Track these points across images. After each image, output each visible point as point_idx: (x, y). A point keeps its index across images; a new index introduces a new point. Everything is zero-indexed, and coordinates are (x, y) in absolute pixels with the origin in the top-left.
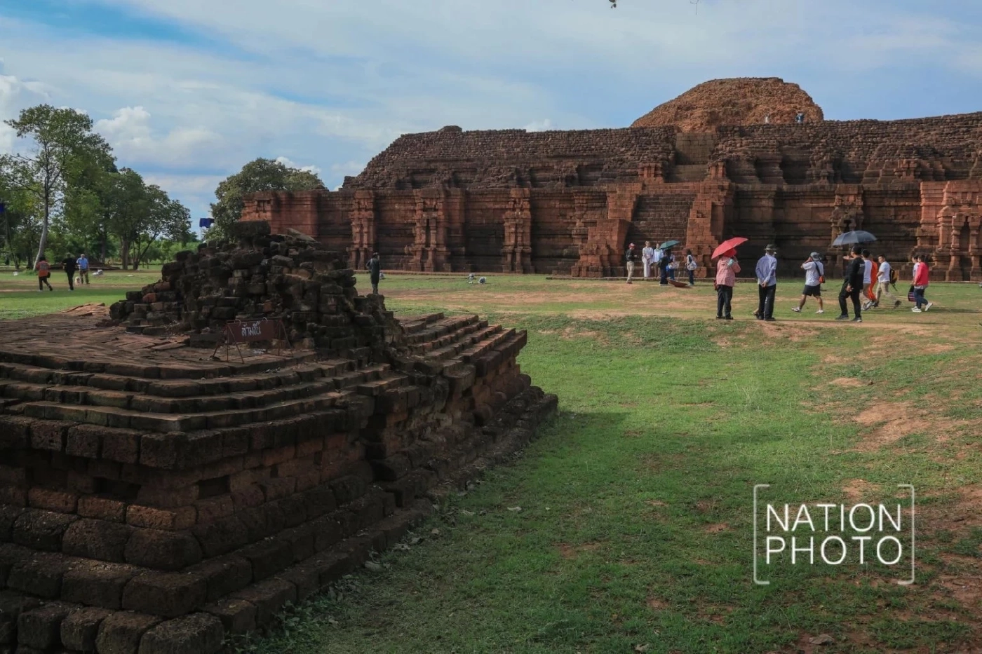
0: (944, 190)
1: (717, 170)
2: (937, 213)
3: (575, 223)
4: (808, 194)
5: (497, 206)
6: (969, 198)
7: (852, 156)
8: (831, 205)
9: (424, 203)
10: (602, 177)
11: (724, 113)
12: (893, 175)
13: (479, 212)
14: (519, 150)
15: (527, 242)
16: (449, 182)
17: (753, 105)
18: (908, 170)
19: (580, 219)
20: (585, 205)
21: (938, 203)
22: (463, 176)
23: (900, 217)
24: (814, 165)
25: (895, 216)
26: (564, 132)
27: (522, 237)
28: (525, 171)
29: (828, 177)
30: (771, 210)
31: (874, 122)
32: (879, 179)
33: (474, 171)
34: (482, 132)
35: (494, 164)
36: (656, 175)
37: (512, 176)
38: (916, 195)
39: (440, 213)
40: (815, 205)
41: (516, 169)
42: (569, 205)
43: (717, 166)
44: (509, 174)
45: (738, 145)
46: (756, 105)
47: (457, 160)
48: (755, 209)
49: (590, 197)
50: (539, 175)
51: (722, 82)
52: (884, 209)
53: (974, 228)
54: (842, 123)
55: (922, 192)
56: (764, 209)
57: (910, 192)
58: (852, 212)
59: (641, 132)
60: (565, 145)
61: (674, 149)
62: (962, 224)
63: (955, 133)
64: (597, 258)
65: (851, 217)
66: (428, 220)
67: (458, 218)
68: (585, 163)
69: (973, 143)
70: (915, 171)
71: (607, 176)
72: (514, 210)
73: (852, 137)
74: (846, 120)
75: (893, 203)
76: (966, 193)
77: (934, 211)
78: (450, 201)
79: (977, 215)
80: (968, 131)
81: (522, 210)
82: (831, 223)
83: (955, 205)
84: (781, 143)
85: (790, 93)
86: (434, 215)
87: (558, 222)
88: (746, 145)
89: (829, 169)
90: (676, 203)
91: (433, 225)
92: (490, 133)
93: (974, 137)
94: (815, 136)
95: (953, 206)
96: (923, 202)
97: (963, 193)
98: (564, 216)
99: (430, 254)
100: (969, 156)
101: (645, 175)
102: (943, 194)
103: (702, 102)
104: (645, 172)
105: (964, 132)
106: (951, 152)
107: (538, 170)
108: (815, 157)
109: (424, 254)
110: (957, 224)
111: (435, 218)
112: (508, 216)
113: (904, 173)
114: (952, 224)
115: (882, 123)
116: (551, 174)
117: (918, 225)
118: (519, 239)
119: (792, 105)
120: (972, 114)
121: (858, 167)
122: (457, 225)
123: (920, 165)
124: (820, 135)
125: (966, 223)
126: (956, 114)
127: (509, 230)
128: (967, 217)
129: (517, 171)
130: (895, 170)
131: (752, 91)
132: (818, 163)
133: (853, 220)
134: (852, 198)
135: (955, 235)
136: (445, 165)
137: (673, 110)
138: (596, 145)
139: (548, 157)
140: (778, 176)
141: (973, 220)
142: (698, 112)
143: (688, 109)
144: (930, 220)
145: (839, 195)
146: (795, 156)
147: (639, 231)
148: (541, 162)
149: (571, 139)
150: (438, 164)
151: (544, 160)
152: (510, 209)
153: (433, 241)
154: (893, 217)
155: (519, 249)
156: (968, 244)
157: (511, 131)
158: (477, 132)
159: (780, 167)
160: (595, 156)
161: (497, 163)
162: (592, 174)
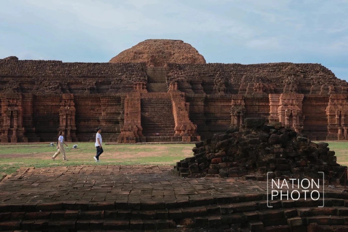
0: (280, 98)
1: (174, 86)
2: (277, 109)
3: (101, 113)
4: (219, 99)
5: (54, 104)
6: (291, 102)
7: (232, 81)
8: (230, 104)
9: (9, 101)
10: (111, 89)
11: (158, 57)
12: (253, 90)
13: (42, 107)
14: (59, 72)
15: (73, 124)
16: (17, 89)
17: (172, 53)
18: (260, 88)
19: (104, 111)
20: (107, 104)
21: (277, 104)
22: (25, 86)
23: (261, 110)
24: (217, 85)
25: (259, 110)
26: (85, 63)
27: (70, 122)
28: (65, 84)
29: (224, 91)
30: (203, 107)
31: (239, 65)
32: (247, 92)
33: (33, 83)
34: (35, 61)
35: (45, 80)
36: (143, 88)
37: (58, 86)
38: (267, 100)
39: (20, 107)
40: (222, 104)
41: (60, 83)
42: (97, 104)
43: (174, 84)
44: (56, 86)
45: (180, 74)
46: (174, 54)
47: (21, 77)
48: (195, 106)
49: (110, 100)
50: (73, 87)
51: (155, 41)
52: (253, 106)
53: (294, 116)
54: (225, 64)
55: (270, 99)
56: (199, 106)
57: (264, 99)
58: (240, 108)
59: (128, 65)
60: (87, 71)
61: (147, 75)
62: (290, 114)
63: (274, 71)
64: (132, 133)
65: (240, 110)
66: (12, 112)
67: (29, 110)
68: (100, 81)
69: (283, 76)
70: (262, 89)
71: (114, 88)
72: (65, 106)
73: (231, 72)
74: (227, 63)
75: (257, 104)
76: (290, 99)
77: (276, 108)
78: (25, 100)
79: (295, 110)
80: (279, 71)
81: (70, 106)
82: (230, 113)
83: (286, 105)
84: (200, 74)
85: (189, 48)
86: (16, 108)
87: (90, 113)
88: (184, 74)
89: (224, 87)
90: (161, 103)
91: (15, 114)
92: (40, 62)
93: (283, 73)
94: (215, 70)
95: (285, 105)
96: (271, 103)
97: (288, 99)
98: (93, 110)
99: (14, 132)
100: (282, 82)
101: (138, 88)
102: (279, 99)
103: (146, 51)
104: (138, 87)
105: (278, 71)
106: (275, 80)
107: (72, 84)
108: (217, 81)
109: (10, 132)
110: (288, 114)
111: (17, 111)
112: (62, 110)
113: (258, 90)
114: (285, 114)
115: (243, 65)
116: (80, 86)
117: (268, 114)
118: (69, 122)
119: (191, 54)
120: (280, 63)
121: (236, 86)
122: (29, 114)
123: (264, 86)
124: (217, 70)
125: (291, 113)
126: (274, 63)
127: (62, 118)
128: (291, 111)
129: (60, 84)
130: (254, 88)
131: (171, 47)
132: (219, 84)
133: (241, 111)
134: (239, 101)
135: (287, 119)
136: (13, 79)
137: (132, 54)
138: (104, 71)
139: (78, 77)
140: (201, 90)
141: (294, 112)
142: (145, 56)
143: (140, 54)
144: (275, 112)
145: (233, 99)
146: (207, 80)
147: (147, 118)
148: (75, 80)
149: (89, 67)
150: (9, 79)
151: (76, 78)
152: (62, 106)
153: (15, 124)
154: (258, 111)
155: (69, 128)
156: (292, 123)
157: (54, 61)
158: (32, 61)
159: (201, 85)
160: (104, 77)
161: (47, 79)
162: (104, 87)
